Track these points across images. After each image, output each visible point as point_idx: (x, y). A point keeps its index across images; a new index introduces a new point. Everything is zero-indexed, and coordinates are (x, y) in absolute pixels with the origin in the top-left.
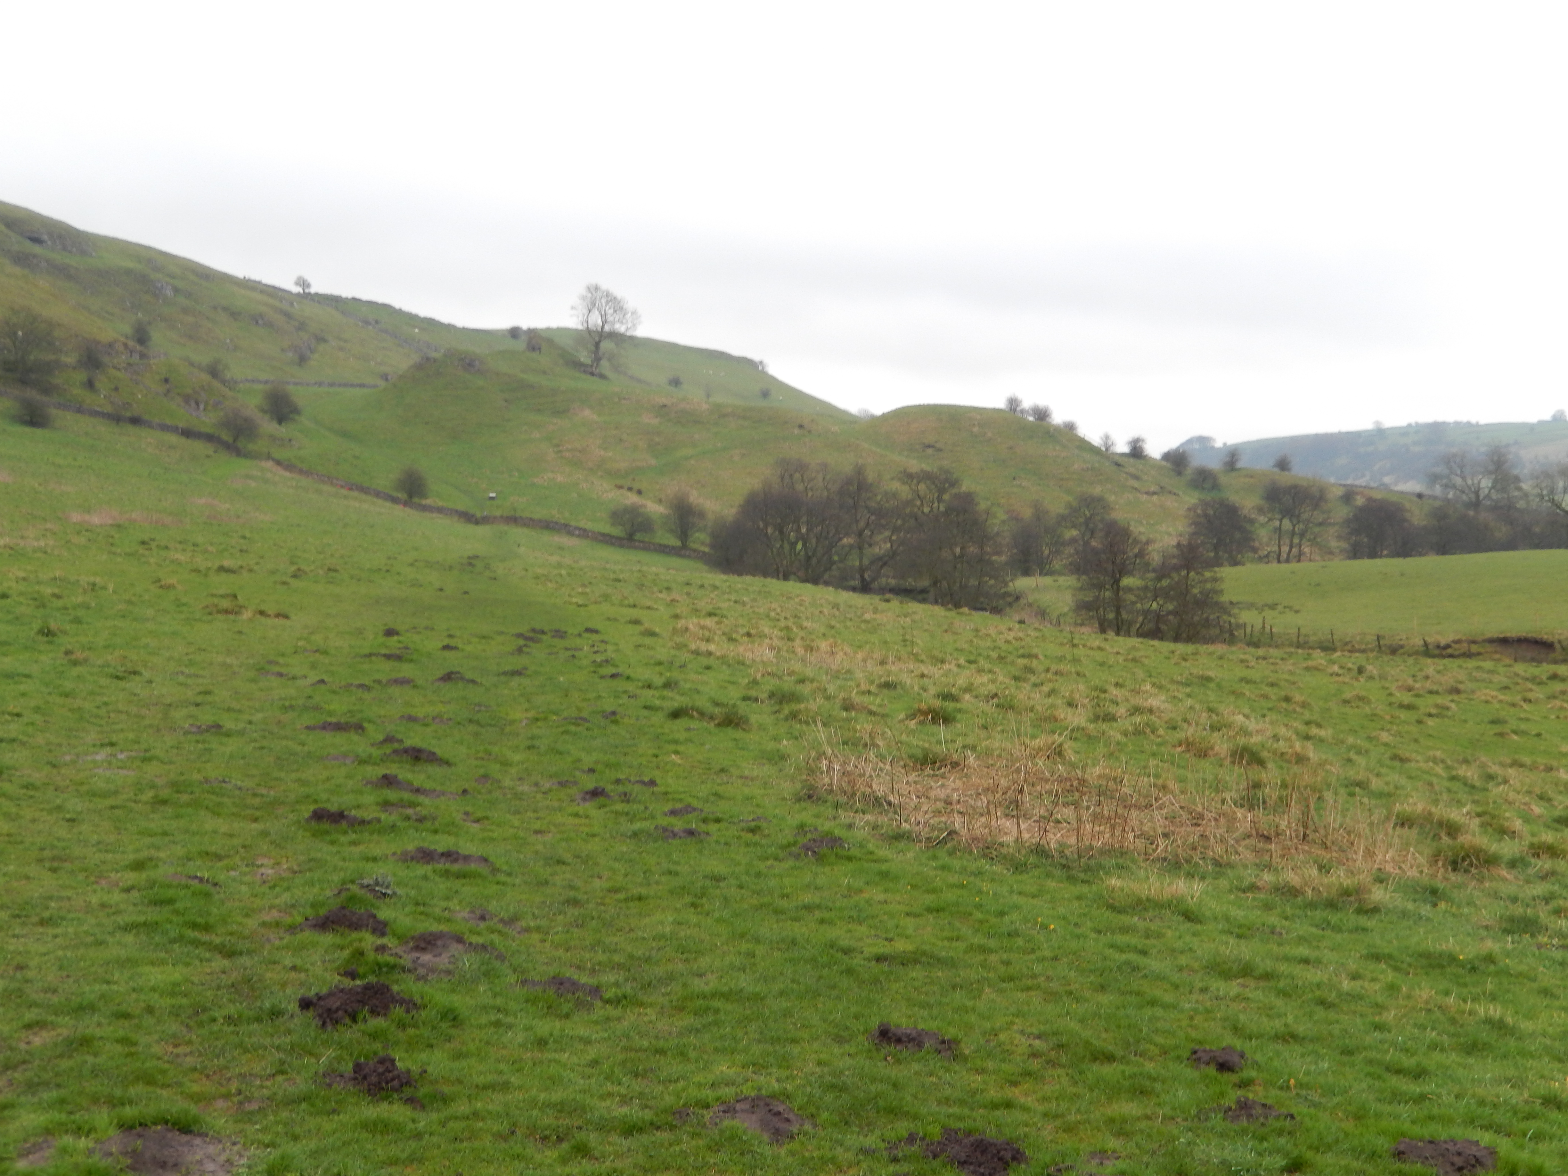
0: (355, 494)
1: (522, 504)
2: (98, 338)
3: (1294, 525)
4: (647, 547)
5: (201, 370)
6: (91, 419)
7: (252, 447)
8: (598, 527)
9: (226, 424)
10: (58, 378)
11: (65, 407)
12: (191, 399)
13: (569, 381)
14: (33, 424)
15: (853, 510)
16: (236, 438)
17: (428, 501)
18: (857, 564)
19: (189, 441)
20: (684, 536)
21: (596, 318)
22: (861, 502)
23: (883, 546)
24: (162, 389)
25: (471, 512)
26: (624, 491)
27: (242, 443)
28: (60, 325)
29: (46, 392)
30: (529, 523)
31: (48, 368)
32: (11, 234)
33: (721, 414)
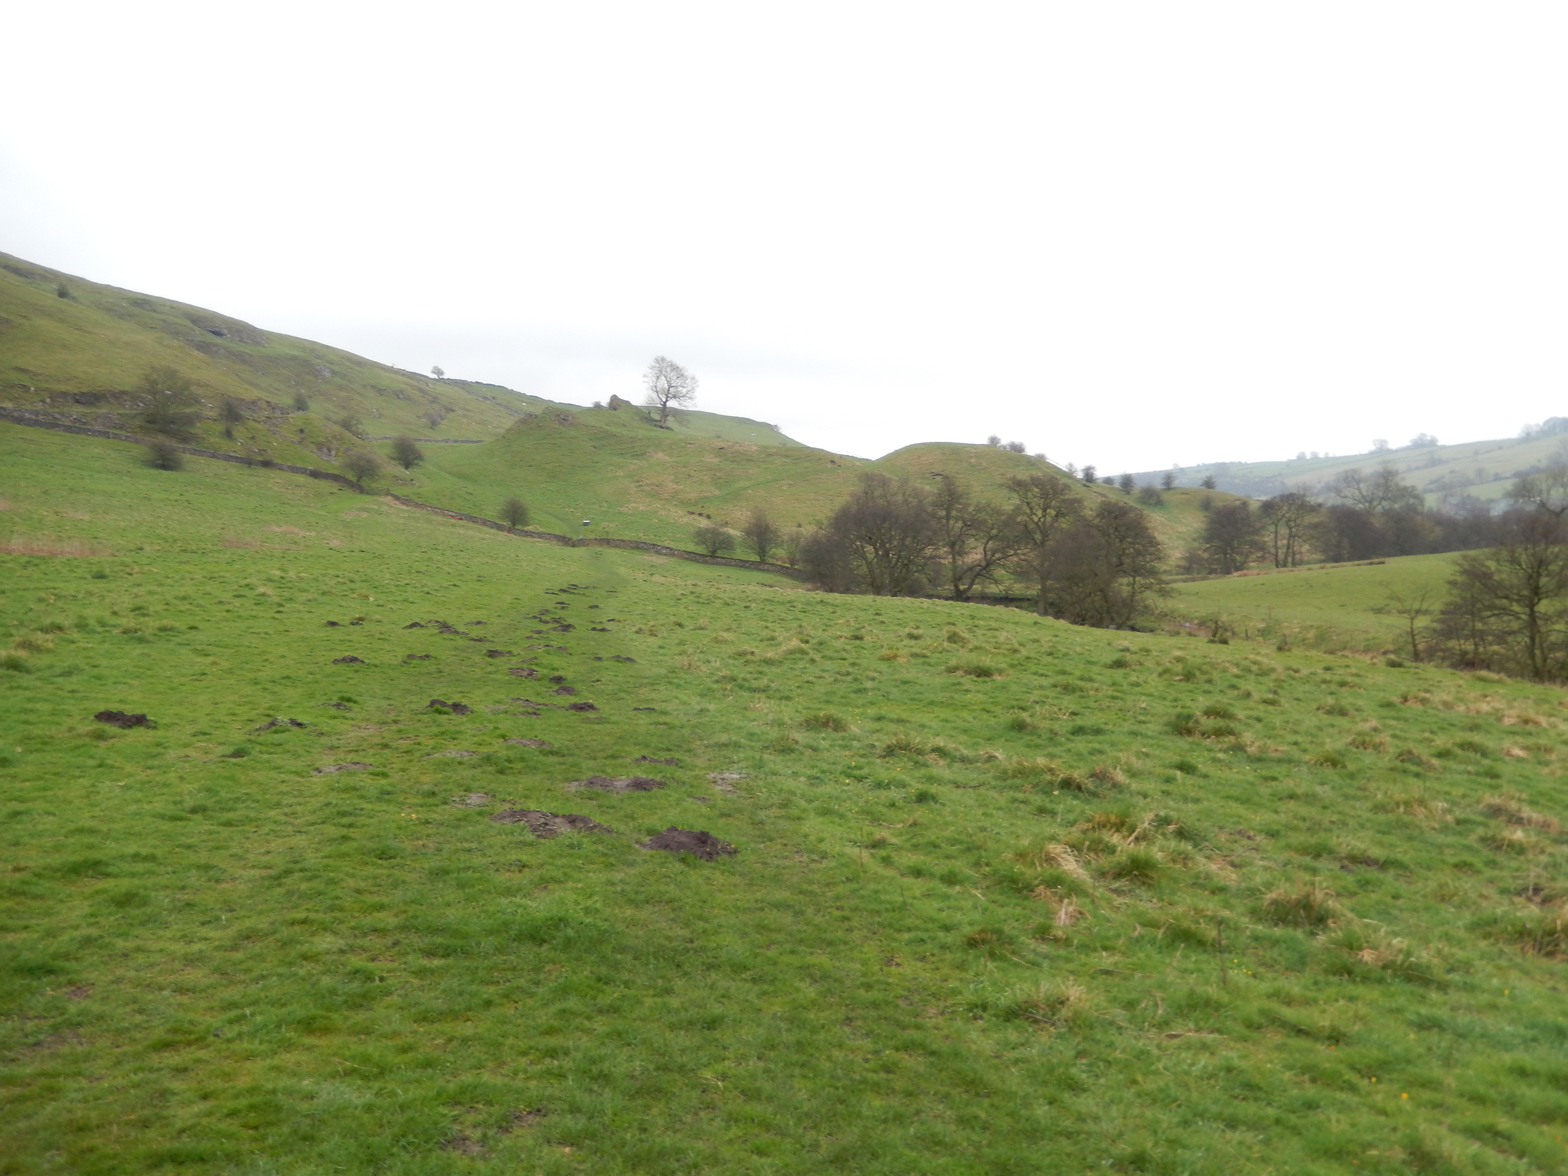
0: (464, 523)
1: (612, 528)
2: (242, 397)
3: (1290, 528)
4: (729, 563)
5: (335, 423)
6: (224, 463)
7: (374, 485)
8: (682, 547)
9: (351, 466)
10: (198, 428)
11: (200, 453)
12: (323, 447)
13: (644, 431)
14: (164, 467)
15: (944, 521)
16: (360, 478)
17: (530, 528)
18: (950, 574)
19: (316, 481)
20: (762, 552)
21: (663, 383)
22: (954, 513)
23: (975, 556)
24: (296, 439)
25: (568, 536)
26: (696, 517)
27: (365, 482)
28: (207, 386)
29: (185, 440)
30: (621, 544)
31: (190, 420)
32: (196, 328)
33: (768, 454)
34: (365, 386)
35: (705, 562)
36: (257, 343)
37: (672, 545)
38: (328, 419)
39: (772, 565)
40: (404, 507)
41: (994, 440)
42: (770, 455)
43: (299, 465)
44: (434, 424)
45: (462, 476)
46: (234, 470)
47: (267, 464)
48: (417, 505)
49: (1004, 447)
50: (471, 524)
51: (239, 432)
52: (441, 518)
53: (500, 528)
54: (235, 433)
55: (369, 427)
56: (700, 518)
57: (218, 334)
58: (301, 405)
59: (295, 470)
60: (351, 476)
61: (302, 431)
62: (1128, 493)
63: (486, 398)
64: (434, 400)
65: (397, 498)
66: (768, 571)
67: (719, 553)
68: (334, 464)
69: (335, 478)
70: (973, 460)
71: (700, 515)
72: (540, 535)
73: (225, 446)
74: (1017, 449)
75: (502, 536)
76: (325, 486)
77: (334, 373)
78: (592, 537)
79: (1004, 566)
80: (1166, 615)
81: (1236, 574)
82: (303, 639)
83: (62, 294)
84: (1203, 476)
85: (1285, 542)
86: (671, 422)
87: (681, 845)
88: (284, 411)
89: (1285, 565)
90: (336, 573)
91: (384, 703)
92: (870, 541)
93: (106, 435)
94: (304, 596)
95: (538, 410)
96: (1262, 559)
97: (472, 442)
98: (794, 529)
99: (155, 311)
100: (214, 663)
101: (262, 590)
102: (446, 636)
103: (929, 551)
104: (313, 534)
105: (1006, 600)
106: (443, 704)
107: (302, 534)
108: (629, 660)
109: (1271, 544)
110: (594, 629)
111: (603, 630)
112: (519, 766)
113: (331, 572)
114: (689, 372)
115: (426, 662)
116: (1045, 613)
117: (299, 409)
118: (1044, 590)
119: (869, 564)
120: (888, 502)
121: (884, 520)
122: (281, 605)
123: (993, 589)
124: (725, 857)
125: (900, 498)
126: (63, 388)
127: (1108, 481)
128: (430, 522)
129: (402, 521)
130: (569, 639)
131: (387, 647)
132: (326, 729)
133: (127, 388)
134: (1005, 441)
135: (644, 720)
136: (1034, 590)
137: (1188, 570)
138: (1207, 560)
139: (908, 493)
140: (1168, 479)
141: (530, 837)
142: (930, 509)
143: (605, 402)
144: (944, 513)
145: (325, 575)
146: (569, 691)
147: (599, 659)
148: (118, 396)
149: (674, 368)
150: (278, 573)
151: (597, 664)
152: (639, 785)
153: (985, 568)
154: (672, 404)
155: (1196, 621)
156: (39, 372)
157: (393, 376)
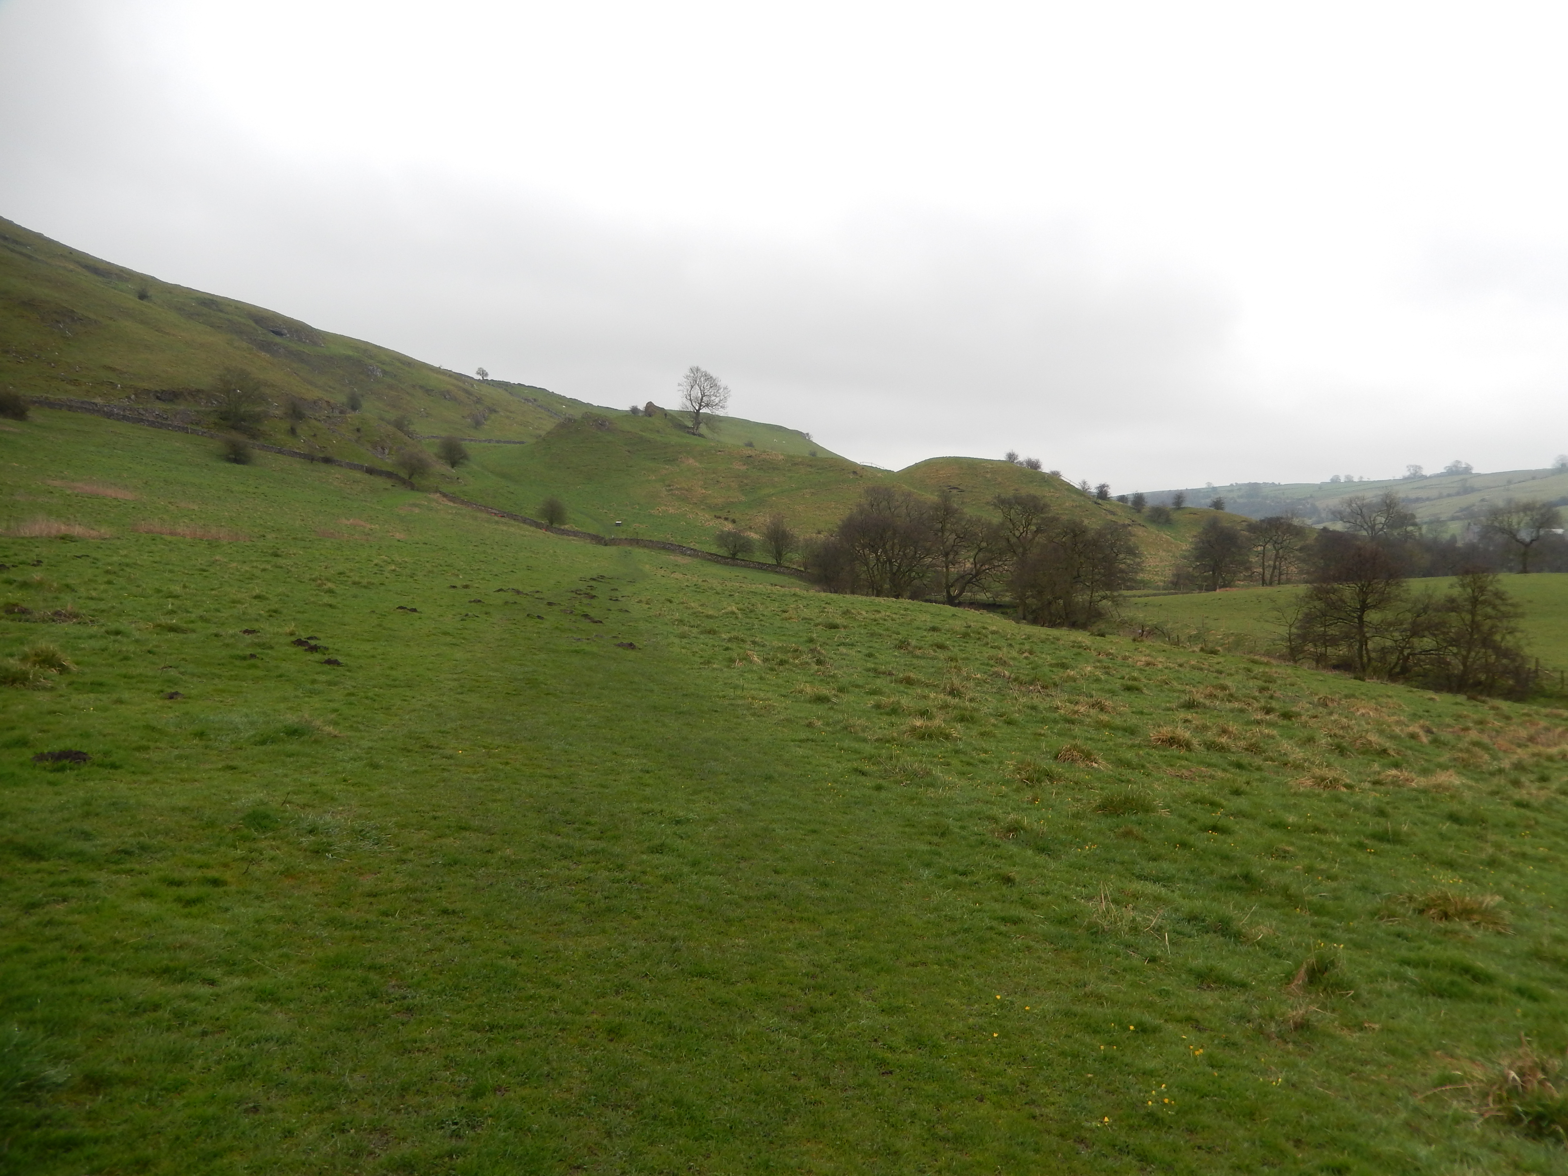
0: (506, 520)
1: (643, 529)
2: (305, 397)
3: (1277, 550)
4: (747, 565)
5: (389, 424)
6: (289, 458)
7: (424, 483)
8: (706, 548)
9: (403, 464)
10: (266, 426)
11: (269, 449)
12: (377, 445)
13: (677, 438)
14: (237, 461)
15: (939, 533)
16: (411, 475)
17: (566, 527)
18: (944, 581)
19: (372, 477)
20: (779, 555)
21: (696, 392)
22: (948, 526)
23: (966, 565)
24: (354, 437)
25: (602, 535)
26: (722, 521)
28: (274, 386)
29: (254, 436)
30: (649, 544)
31: (257, 418)
32: (257, 327)
33: (793, 463)
34: (414, 386)
35: (727, 564)
36: (315, 344)
37: (697, 547)
38: (382, 419)
39: (788, 568)
40: (451, 504)
41: (1012, 457)
42: (795, 464)
43: (356, 462)
44: (477, 424)
45: (504, 476)
46: (297, 465)
47: (327, 460)
48: (463, 502)
49: (1021, 463)
50: (513, 522)
51: (303, 430)
52: (484, 515)
53: (538, 525)
54: (298, 431)
55: (420, 428)
56: (725, 523)
57: (279, 333)
58: (354, 405)
59: (352, 466)
60: (404, 474)
61: (358, 430)
63: (528, 400)
64: (479, 401)
65: (445, 495)
66: (784, 573)
67: (739, 556)
68: (388, 462)
69: (389, 475)
70: (988, 476)
71: (726, 519)
72: (575, 534)
73: (290, 443)
74: (1034, 466)
75: (541, 533)
76: (380, 482)
77: (385, 372)
78: (624, 537)
79: (991, 575)
80: (1125, 623)
83: (142, 296)
84: (1214, 497)
85: (1272, 563)
86: (703, 428)
88: (342, 412)
92: (874, 550)
93: (185, 430)
95: (577, 414)
97: (514, 443)
98: (813, 536)
99: (221, 311)
104: (378, 527)
107: (369, 526)
109: (1259, 564)
116: (1023, 618)
117: (354, 408)
118: (1022, 598)
119: (871, 570)
120: (892, 514)
121: (886, 530)
125: (902, 511)
126: (145, 385)
127: (1122, 499)
128: (475, 519)
129: (450, 517)
133: (202, 387)
134: (1022, 457)
137: (1175, 584)
138: (1195, 577)
139: (912, 505)
140: (1179, 498)
142: (927, 522)
143: (641, 407)
144: (940, 525)
148: (195, 394)
149: (708, 378)
153: (974, 577)
154: (704, 411)
156: (125, 370)
157: (441, 377)
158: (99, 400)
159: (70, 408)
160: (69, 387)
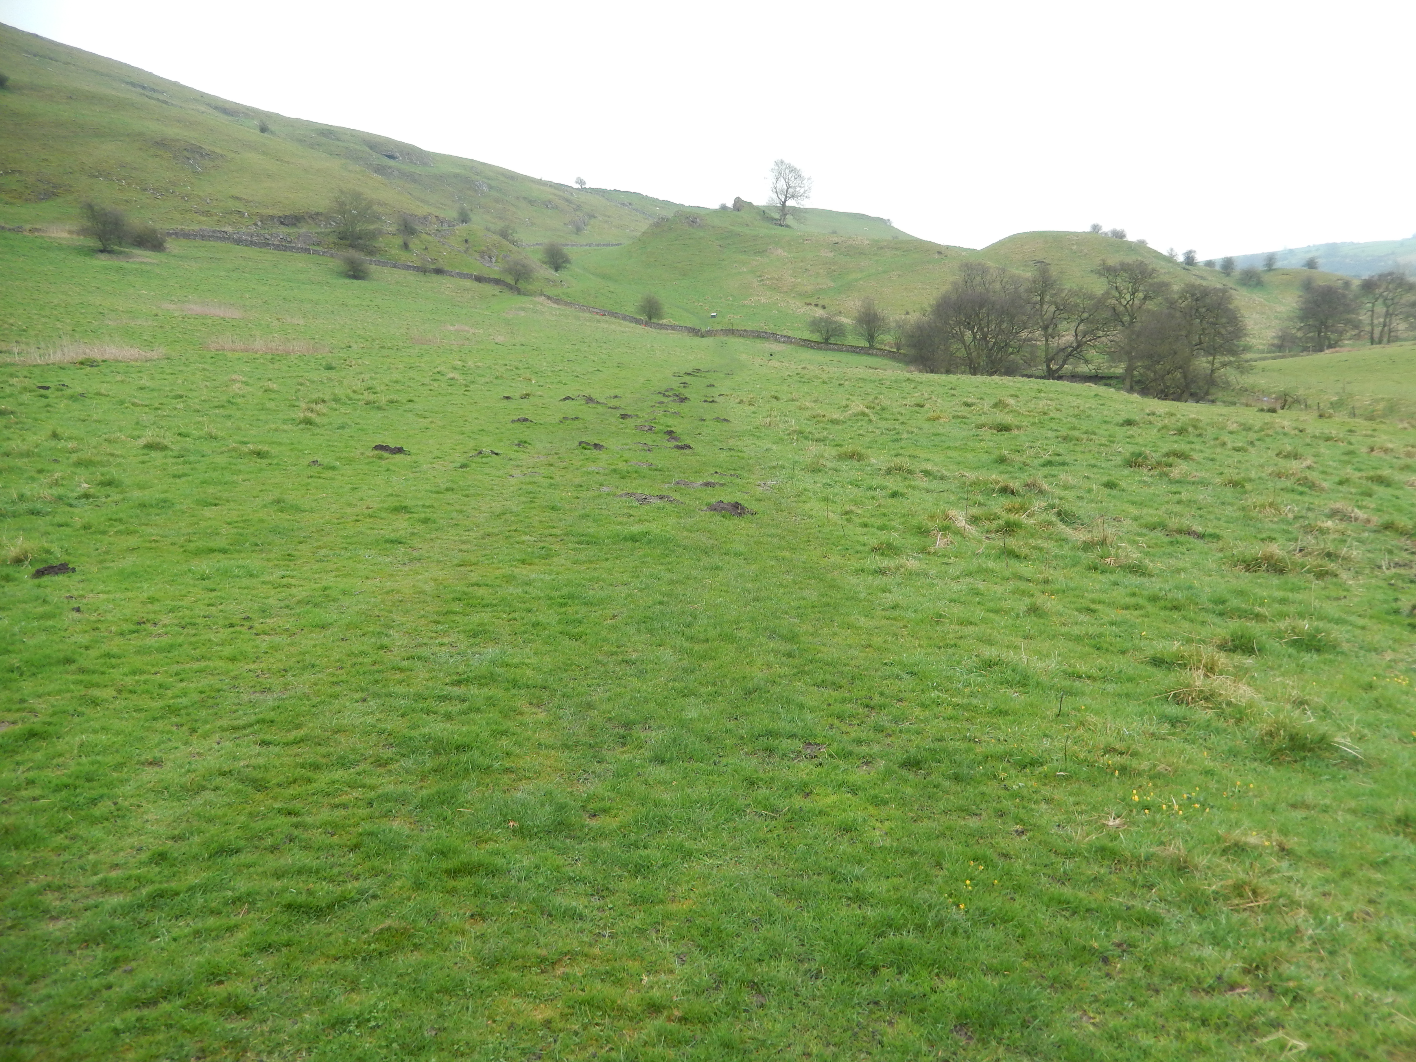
0: (607, 318)
1: (737, 320)
2: (416, 213)
3: (1388, 307)
4: (840, 348)
5: (494, 233)
6: (404, 272)
7: (529, 287)
8: (799, 335)
9: (509, 271)
10: (381, 243)
11: (384, 264)
12: (485, 254)
13: (765, 230)
14: (355, 277)
15: (1038, 306)
16: (517, 281)
17: (664, 321)
18: (1043, 354)
19: (481, 285)
20: (871, 338)
21: (782, 184)
22: (1047, 298)
23: (1067, 338)
24: (462, 248)
25: (698, 328)
26: (812, 307)
27: (522, 285)
28: (386, 204)
29: (371, 253)
30: (743, 334)
31: (373, 235)
32: (371, 152)
33: (879, 247)
34: (518, 198)
35: (820, 349)
36: (425, 164)
37: (790, 334)
38: (488, 230)
39: (881, 350)
40: (555, 306)
41: (1096, 228)
42: (881, 248)
43: (466, 271)
44: (578, 230)
45: (604, 277)
46: (411, 277)
47: (439, 271)
48: (566, 304)
49: (1106, 234)
50: (613, 319)
51: (415, 243)
52: (587, 315)
53: (638, 322)
54: (411, 246)
55: (523, 236)
56: (816, 309)
57: (391, 157)
58: (464, 219)
59: (462, 275)
60: (510, 280)
61: (466, 241)
62: (1228, 275)
63: (624, 205)
64: (578, 208)
65: (549, 298)
66: (876, 355)
67: (832, 340)
68: (494, 270)
69: (497, 282)
70: (1074, 247)
71: (816, 305)
72: (673, 328)
73: (404, 257)
74: (1119, 235)
75: (640, 329)
76: (488, 289)
77: (490, 187)
78: (719, 328)
79: (1094, 347)
80: (1246, 390)
81: (1327, 351)
82: (488, 408)
83: (263, 130)
84: (1309, 256)
85: (1382, 320)
86: (789, 220)
87: (723, 509)
88: (451, 225)
89: (1380, 342)
90: (505, 362)
91: (549, 445)
92: (970, 327)
93: (307, 251)
94: (483, 380)
95: (670, 214)
96: (1358, 337)
97: (612, 245)
98: (903, 317)
99: (338, 140)
100: (432, 422)
101: (451, 375)
102: (590, 405)
103: (1024, 334)
104: (481, 331)
105: (1095, 378)
106: (588, 444)
107: (472, 331)
108: (725, 420)
109: (1368, 321)
110: (706, 401)
111: (713, 401)
112: (635, 475)
113: (500, 362)
114: (805, 174)
115: (577, 422)
116: (1131, 390)
117: (463, 221)
118: (1130, 369)
119: (967, 347)
120: (987, 289)
121: (981, 307)
122: (467, 386)
123: (1083, 369)
124: (749, 515)
125: (998, 286)
126: (270, 212)
127: (1210, 264)
128: (577, 318)
129: (554, 318)
130: (684, 407)
131: (547, 412)
132: (513, 457)
133: (321, 210)
134: (1107, 228)
135: (724, 455)
136: (1120, 369)
137: (1280, 348)
138: (1300, 339)
139: (1005, 280)
140: (1270, 261)
141: (636, 504)
142: (1025, 296)
143: (730, 204)
144: (1039, 298)
145: (495, 364)
146: (676, 439)
147: (704, 420)
148: (315, 217)
149: (792, 170)
150: (459, 363)
151: (701, 423)
152: (708, 484)
153: (1075, 349)
154: (790, 203)
155: (1274, 396)
156: (251, 199)
157: (542, 187)
158: (229, 229)
159: (203, 237)
160: (203, 218)
